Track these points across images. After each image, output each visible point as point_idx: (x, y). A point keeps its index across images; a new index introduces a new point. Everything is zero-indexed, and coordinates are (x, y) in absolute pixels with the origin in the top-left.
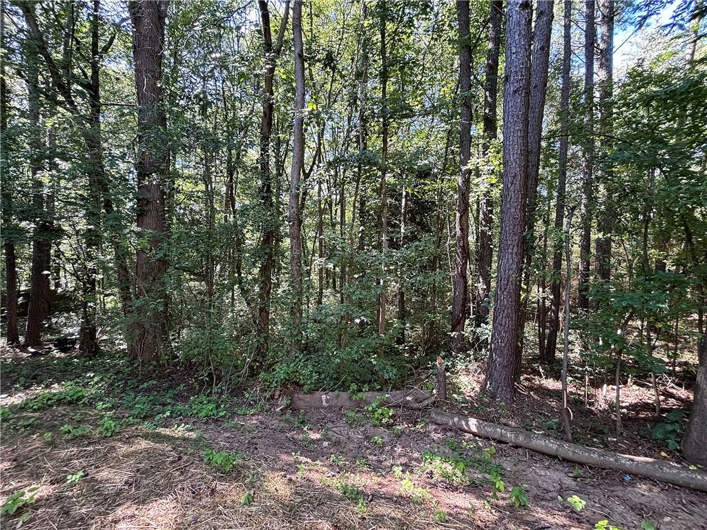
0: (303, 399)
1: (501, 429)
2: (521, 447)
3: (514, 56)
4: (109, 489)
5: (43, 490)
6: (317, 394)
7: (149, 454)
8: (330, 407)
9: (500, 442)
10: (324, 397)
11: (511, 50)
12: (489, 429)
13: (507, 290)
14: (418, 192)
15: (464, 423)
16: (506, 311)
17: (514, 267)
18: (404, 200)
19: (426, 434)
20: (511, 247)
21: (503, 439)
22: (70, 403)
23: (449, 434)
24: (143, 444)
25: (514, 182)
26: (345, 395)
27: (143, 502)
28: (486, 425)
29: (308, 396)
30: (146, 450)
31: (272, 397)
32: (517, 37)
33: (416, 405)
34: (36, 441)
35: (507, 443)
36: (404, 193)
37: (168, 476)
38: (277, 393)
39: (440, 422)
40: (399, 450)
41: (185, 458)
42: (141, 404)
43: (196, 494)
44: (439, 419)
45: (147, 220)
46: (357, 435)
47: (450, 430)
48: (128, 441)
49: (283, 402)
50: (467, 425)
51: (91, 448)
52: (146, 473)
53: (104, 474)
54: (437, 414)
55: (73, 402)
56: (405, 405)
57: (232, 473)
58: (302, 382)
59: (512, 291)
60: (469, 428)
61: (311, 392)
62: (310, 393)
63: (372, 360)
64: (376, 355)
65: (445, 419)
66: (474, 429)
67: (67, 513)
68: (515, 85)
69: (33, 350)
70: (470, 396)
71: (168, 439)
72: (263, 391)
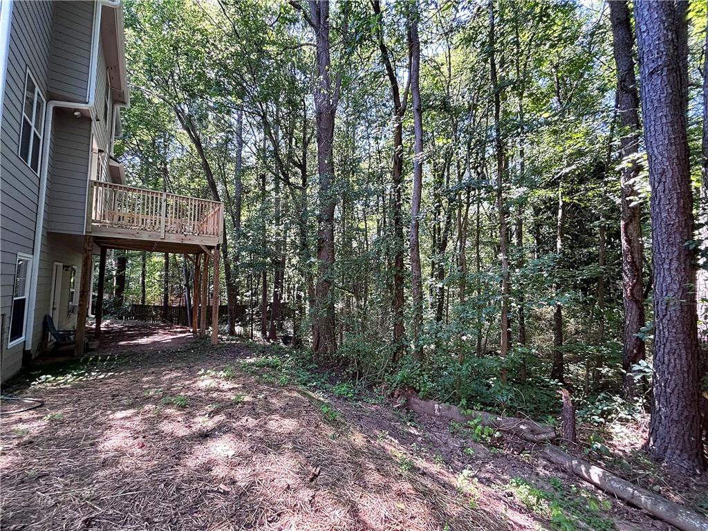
0: (418, 404)
1: (634, 490)
2: (661, 520)
3: (645, 34)
4: (273, 408)
5: (247, 398)
6: (431, 402)
7: (296, 399)
8: (441, 417)
9: (630, 504)
10: (436, 406)
11: (640, 29)
12: (616, 485)
13: (668, 317)
14: (579, 200)
15: (583, 469)
16: (668, 345)
17: (676, 287)
18: (560, 211)
19: (532, 467)
20: (667, 261)
21: (635, 502)
22: (273, 367)
23: (560, 475)
24: (295, 394)
25: (663, 180)
26: (454, 408)
27: (284, 417)
28: (613, 479)
29: (423, 402)
30: (295, 397)
31: (392, 395)
32: (646, 13)
33: (530, 436)
34: (253, 379)
35: (640, 509)
36: (561, 203)
37: (300, 412)
38: (396, 393)
39: (554, 461)
40: (489, 467)
41: (312, 406)
42: (305, 376)
43: (309, 423)
44: (554, 457)
45: (323, 253)
46: (454, 444)
47: (563, 471)
48: (290, 391)
49: (401, 402)
50: (588, 472)
51: (272, 389)
52: (291, 407)
53: (274, 401)
54: (552, 450)
55: (274, 367)
56: (518, 433)
57: (334, 423)
58: (418, 388)
59: (675, 319)
60: (589, 476)
61: (426, 398)
62: (425, 400)
63: (491, 382)
64: (495, 378)
65: (560, 459)
66: (596, 479)
67: (254, 410)
68: (650, 66)
69: (272, 342)
70: (624, 451)
71: (310, 397)
72: (386, 388)
